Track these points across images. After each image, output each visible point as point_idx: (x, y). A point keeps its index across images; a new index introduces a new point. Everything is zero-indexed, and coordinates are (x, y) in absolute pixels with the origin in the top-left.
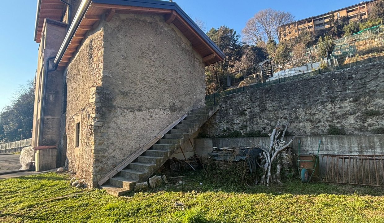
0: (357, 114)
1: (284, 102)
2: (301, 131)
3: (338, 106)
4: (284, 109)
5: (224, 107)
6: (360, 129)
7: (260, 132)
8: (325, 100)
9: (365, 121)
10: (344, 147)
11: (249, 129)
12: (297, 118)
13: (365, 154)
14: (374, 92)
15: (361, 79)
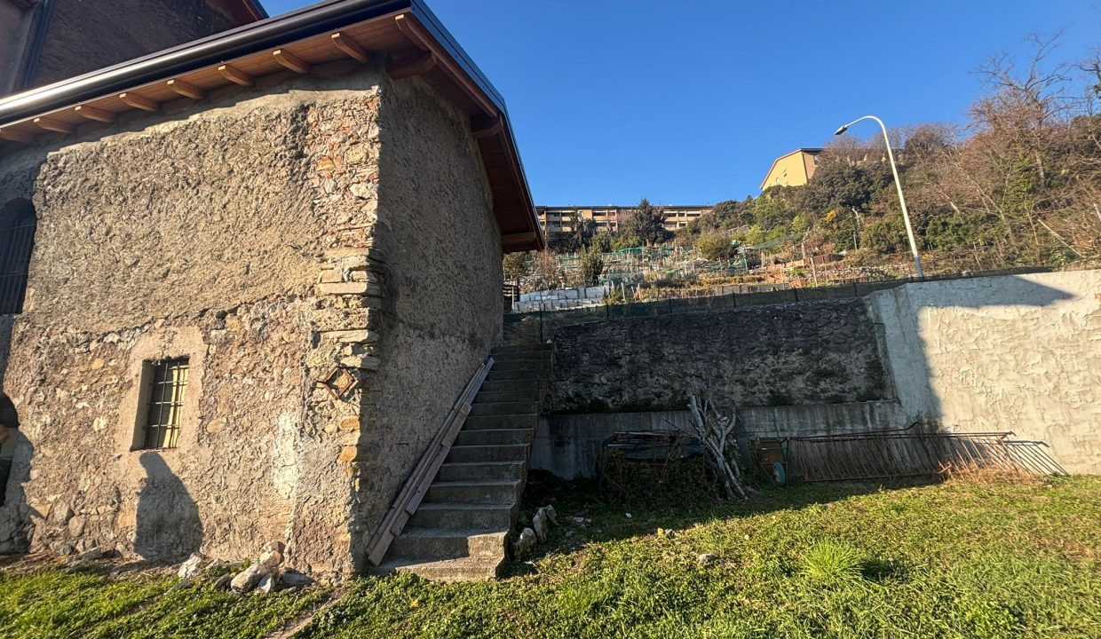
0: (808, 374)
1: (697, 347)
2: (726, 400)
3: (783, 360)
4: (697, 360)
5: (568, 348)
6: (811, 398)
7: (648, 402)
8: (765, 349)
9: (817, 385)
10: (806, 423)
11: (626, 397)
12: (719, 377)
13: (832, 433)
14: (827, 342)
15: (811, 322)
